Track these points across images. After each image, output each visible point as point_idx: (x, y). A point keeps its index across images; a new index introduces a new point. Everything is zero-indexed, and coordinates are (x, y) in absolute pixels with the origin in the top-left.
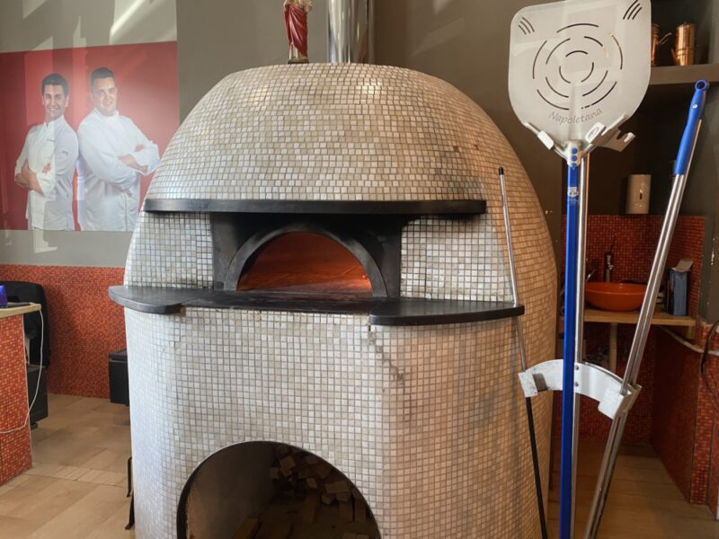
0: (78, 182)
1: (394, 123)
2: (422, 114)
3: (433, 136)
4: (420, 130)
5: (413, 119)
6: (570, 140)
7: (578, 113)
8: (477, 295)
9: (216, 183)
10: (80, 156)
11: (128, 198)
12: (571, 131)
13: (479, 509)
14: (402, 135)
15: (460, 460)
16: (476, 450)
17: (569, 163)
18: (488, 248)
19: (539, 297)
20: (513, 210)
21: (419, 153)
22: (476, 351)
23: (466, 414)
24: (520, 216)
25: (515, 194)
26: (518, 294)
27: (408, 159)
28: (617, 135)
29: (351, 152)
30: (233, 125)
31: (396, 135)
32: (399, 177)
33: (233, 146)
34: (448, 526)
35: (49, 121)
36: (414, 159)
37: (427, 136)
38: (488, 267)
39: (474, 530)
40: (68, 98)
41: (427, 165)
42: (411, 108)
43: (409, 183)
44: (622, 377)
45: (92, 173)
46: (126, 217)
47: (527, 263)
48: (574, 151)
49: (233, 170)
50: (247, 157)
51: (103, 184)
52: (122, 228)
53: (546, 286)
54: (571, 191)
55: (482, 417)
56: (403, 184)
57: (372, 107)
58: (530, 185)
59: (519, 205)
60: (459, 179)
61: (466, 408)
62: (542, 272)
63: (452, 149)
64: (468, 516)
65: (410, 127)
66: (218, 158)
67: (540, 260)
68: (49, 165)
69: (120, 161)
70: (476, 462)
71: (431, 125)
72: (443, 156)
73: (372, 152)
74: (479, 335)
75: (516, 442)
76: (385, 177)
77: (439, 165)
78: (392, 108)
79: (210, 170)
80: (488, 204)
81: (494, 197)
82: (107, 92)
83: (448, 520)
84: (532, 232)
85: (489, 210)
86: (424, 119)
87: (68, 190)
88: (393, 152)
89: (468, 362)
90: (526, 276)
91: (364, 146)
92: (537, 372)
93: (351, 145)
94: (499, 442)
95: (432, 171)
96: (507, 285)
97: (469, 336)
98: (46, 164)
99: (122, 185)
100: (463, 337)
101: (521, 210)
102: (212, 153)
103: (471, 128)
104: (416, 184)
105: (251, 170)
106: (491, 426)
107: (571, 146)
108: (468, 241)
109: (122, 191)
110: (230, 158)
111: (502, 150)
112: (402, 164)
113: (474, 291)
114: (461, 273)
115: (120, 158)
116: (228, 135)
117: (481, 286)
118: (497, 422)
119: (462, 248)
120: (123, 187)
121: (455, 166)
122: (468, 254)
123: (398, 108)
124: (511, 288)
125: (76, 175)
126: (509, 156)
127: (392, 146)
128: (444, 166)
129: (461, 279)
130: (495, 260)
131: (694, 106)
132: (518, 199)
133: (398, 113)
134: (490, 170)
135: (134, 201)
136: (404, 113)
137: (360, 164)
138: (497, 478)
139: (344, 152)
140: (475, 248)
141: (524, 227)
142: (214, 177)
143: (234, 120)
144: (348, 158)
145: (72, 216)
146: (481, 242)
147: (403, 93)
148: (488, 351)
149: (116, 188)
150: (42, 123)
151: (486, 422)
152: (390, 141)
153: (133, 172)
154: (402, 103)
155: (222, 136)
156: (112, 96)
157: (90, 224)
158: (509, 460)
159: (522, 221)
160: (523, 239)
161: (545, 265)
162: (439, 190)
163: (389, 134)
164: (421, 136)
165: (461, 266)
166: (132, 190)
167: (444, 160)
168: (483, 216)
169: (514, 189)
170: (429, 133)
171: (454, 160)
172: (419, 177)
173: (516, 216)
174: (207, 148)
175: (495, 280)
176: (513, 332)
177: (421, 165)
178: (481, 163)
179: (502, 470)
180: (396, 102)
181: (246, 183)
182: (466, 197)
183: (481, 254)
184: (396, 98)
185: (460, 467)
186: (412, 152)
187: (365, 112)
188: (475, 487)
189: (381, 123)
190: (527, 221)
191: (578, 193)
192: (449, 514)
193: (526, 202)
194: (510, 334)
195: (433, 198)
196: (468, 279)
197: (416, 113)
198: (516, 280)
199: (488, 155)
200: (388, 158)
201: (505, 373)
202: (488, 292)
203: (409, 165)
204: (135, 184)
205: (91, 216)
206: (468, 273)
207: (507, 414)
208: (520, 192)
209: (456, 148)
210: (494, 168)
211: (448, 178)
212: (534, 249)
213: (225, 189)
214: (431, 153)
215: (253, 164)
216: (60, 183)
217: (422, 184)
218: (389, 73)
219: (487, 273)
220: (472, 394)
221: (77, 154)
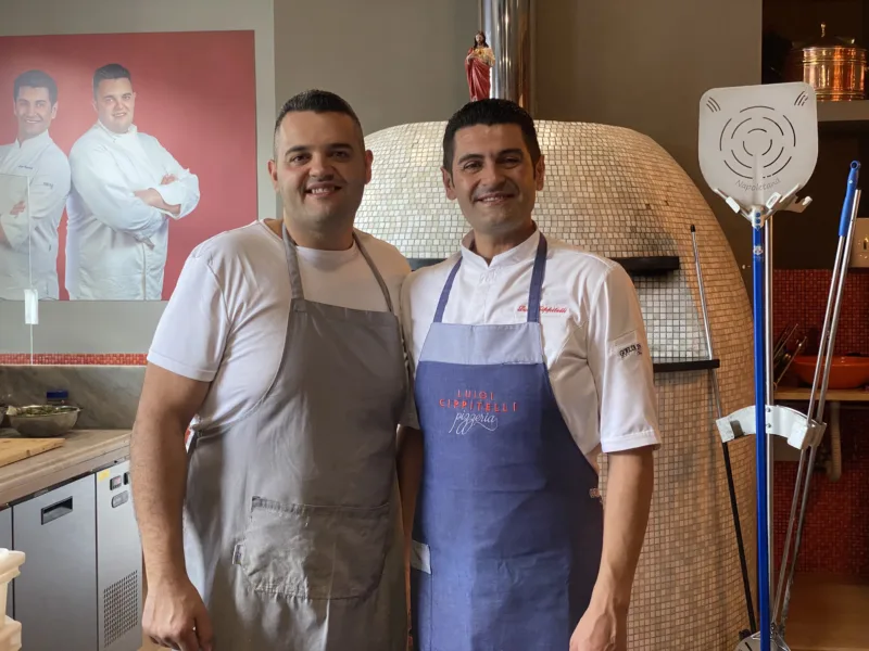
0: (68, 228)
1: (589, 184)
2: (615, 173)
3: (626, 195)
4: (614, 189)
5: (606, 178)
6: (754, 204)
7: (761, 182)
8: (673, 351)
9: (417, 242)
10: (73, 191)
11: (148, 252)
12: (755, 196)
13: (682, 569)
14: (599, 195)
15: (662, 513)
16: (676, 504)
17: (754, 225)
18: (683, 304)
19: (735, 355)
20: (705, 266)
21: (615, 212)
22: (674, 404)
23: (666, 467)
24: (713, 272)
25: (707, 249)
26: (713, 350)
27: (605, 218)
28: (795, 200)
29: (552, 212)
30: (428, 185)
31: (592, 195)
32: (598, 235)
33: (431, 206)
34: (652, 581)
35: (24, 139)
36: (611, 218)
37: (621, 195)
38: (682, 322)
39: (677, 590)
40: (56, 105)
41: (623, 224)
42: (603, 168)
43: (607, 241)
44: (806, 413)
45: (92, 214)
46: (144, 278)
47: (721, 319)
48: (758, 215)
49: (434, 230)
50: (448, 217)
51: (108, 232)
52: (138, 295)
53: (742, 345)
54: (757, 250)
55: (681, 471)
56: (602, 242)
57: (567, 168)
58: (723, 237)
59: (711, 260)
60: (653, 236)
61: (666, 460)
62: (737, 330)
63: (644, 207)
64: (671, 574)
65: (605, 187)
66: (417, 218)
67: (734, 317)
68: (21, 203)
69: (136, 198)
70: (677, 518)
71: (624, 184)
72: (637, 214)
73: (571, 212)
74: (677, 388)
75: (716, 506)
76: (585, 236)
77: (634, 223)
78: (586, 168)
79: (409, 230)
80: (681, 260)
81: (686, 253)
82: (119, 99)
83: (652, 574)
84: (725, 289)
85: (682, 266)
86: (617, 178)
87: (50, 238)
88: (591, 212)
89: (666, 414)
90: (720, 332)
91: (563, 206)
92: (733, 420)
93: (551, 206)
94: (699, 500)
95: (628, 230)
96: (702, 341)
97: (667, 389)
98: (17, 202)
99: (139, 233)
100: (662, 389)
101: (713, 266)
102: (409, 212)
103: (660, 183)
104: (614, 242)
105: (453, 230)
106: (690, 483)
107: (754, 210)
108: (662, 297)
109: (138, 241)
110: (429, 218)
111: (691, 201)
112: (600, 224)
113: (669, 347)
114: (657, 329)
115: (137, 194)
116: (424, 195)
117: (676, 342)
118: (696, 479)
119: (656, 304)
120: (140, 235)
121: (648, 224)
122: (663, 310)
123: (592, 168)
124: (706, 344)
125: (65, 217)
126: (699, 207)
127: (589, 206)
128: (639, 224)
129: (656, 335)
130: (690, 316)
131: (850, 182)
132: (710, 255)
133: (592, 173)
134: (681, 226)
135: (159, 257)
136: (598, 173)
137: (561, 224)
138: (699, 540)
139: (545, 211)
140: (670, 304)
141: (718, 283)
142: (415, 236)
143: (428, 179)
144: (548, 218)
145: (55, 279)
146: (675, 297)
147: (595, 152)
148: (686, 405)
149: (130, 237)
150: (13, 141)
151: (685, 478)
152: (587, 201)
153: (158, 214)
154: (595, 162)
155: (418, 196)
156: (127, 104)
157: (85, 290)
158: (710, 523)
159: (715, 277)
160: (716, 295)
161: (740, 323)
162: (635, 247)
163: (586, 195)
164: (616, 195)
165: (656, 323)
166: (154, 240)
167: (638, 218)
168: (676, 272)
169: (705, 244)
170: (623, 192)
171: (647, 218)
172: (616, 236)
173: (709, 272)
174: (401, 207)
175: (690, 335)
176: (710, 388)
177: (617, 224)
178: (672, 220)
179: (702, 532)
180: (590, 162)
181: (449, 243)
182: (660, 254)
183: (676, 310)
184: (590, 158)
185: (662, 520)
186: (609, 212)
187: (561, 173)
188: (677, 544)
189: (578, 183)
190: (719, 277)
191: (764, 251)
192: (652, 568)
193: (718, 257)
194: (707, 390)
195: (630, 255)
196: (663, 335)
197: (610, 173)
198: (711, 336)
199: (678, 210)
200: (587, 217)
201: (702, 430)
202: (683, 348)
203: (606, 223)
204: (161, 230)
205: (88, 280)
206: (663, 329)
207: (706, 473)
208: (711, 246)
209: (648, 205)
210: (685, 224)
211: (643, 235)
212: (728, 306)
213: (428, 248)
214: (626, 212)
215: (455, 223)
216: (37, 229)
217: (620, 242)
218: (578, 131)
219: (683, 329)
220: (671, 446)
221: (68, 188)
